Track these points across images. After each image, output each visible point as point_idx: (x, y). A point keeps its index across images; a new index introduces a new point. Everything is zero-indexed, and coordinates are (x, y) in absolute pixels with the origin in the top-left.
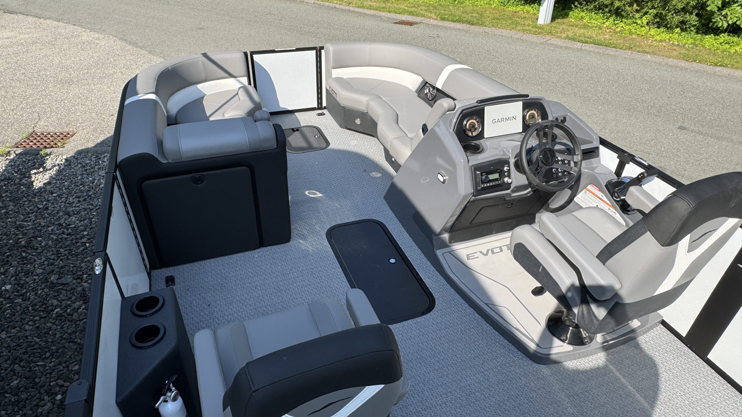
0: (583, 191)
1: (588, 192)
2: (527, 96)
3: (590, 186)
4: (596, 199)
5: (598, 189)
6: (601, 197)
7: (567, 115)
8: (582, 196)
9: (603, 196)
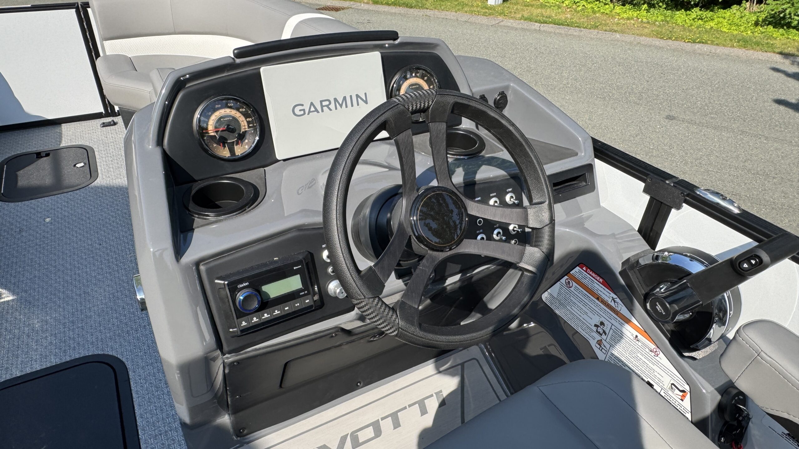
0: (563, 280)
1: (575, 284)
2: (393, 35)
3: (578, 269)
4: (597, 305)
5: (601, 280)
6: (612, 304)
7: (507, 87)
8: (559, 293)
9: (618, 300)
